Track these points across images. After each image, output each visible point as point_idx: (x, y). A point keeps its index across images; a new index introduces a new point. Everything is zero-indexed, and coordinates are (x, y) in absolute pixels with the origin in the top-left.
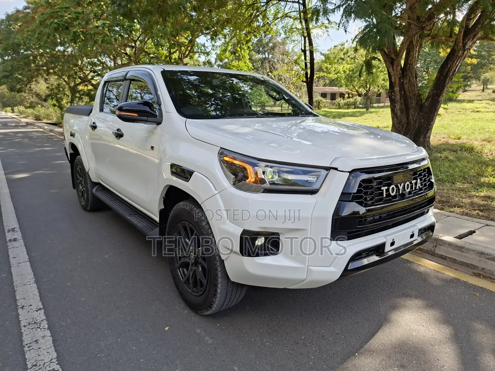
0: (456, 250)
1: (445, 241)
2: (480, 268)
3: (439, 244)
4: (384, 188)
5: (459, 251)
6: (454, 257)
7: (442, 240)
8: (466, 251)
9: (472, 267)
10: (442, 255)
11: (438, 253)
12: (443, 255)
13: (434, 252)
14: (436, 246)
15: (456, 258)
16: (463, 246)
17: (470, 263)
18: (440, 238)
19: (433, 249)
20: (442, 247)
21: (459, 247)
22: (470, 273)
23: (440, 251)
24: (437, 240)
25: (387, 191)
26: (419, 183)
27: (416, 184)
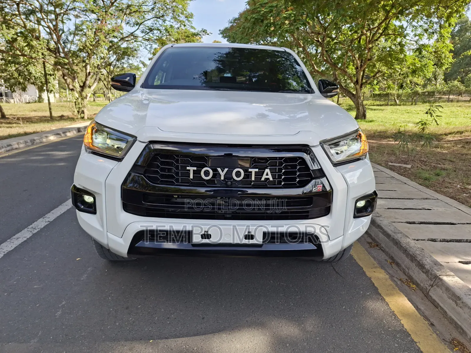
0: (451, 299)
1: (445, 281)
2: (469, 337)
3: (436, 284)
4: (192, 169)
5: (454, 303)
6: (445, 308)
7: (441, 280)
8: (461, 305)
9: (461, 331)
10: (434, 301)
11: (432, 295)
12: (436, 301)
13: (428, 293)
14: (432, 286)
15: (447, 311)
16: (461, 297)
17: (459, 323)
18: (440, 277)
19: (429, 288)
20: (438, 290)
21: (456, 296)
22: (448, 337)
23: (436, 294)
24: (436, 277)
25: (197, 173)
26: (268, 174)
27: (259, 175)
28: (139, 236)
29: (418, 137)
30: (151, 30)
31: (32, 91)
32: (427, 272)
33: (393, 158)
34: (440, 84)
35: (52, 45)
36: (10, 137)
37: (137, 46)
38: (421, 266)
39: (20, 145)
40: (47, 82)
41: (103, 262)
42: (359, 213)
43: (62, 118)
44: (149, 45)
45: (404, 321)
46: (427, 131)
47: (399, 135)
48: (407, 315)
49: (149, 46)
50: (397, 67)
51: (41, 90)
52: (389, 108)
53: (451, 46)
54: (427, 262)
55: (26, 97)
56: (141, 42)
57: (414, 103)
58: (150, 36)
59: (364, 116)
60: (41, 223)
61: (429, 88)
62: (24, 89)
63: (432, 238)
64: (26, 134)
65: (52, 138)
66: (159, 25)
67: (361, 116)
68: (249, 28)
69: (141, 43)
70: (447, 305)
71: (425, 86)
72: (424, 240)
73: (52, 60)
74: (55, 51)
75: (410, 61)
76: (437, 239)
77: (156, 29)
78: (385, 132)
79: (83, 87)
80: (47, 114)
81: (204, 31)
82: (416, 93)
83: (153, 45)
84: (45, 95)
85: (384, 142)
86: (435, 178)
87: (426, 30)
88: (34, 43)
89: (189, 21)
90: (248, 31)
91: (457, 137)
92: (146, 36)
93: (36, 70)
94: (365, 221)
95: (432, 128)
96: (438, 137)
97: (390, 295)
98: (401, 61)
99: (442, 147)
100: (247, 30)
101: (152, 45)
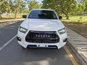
4: (37, 35)
8: (80, 57)
22: (78, 62)
23: (77, 54)
24: (77, 51)
25: (37, 36)
26: (49, 36)
27: (48, 36)
28: (28, 46)
29: (78, 23)
31: (6, 13)
32: (76, 51)
33: (73, 28)
34: (83, 12)
35: (10, 5)
36: (3, 22)
38: (75, 49)
39: (5, 24)
40: (9, 11)
41: (22, 48)
42: (64, 41)
43: (12, 18)
45: (71, 59)
46: (79, 22)
47: (74, 23)
48: (72, 58)
50: (75, 9)
51: (8, 13)
52: (73, 17)
53: (85, 5)
54: (76, 49)
55: (5, 14)
57: (78, 16)
59: (68, 19)
60: (11, 40)
61: (81, 13)
62: (5, 13)
63: (78, 44)
64: (6, 22)
65: (11, 23)
67: (68, 18)
69: (27, 4)
70: (78, 56)
71: (80, 12)
73: (10, 8)
74: (11, 6)
75: (77, 8)
77: (29, 2)
78: (72, 22)
79: (16, 13)
80: (9, 17)
81: (38, 2)
82: (78, 14)
84: (9, 14)
85: (71, 24)
86: (80, 32)
87: (81, 2)
88: (7, 5)
91: (85, 23)
93: (7, 9)
94: (65, 43)
95: (80, 21)
96: (81, 23)
97: (69, 54)
98: (75, 8)
99: (82, 25)
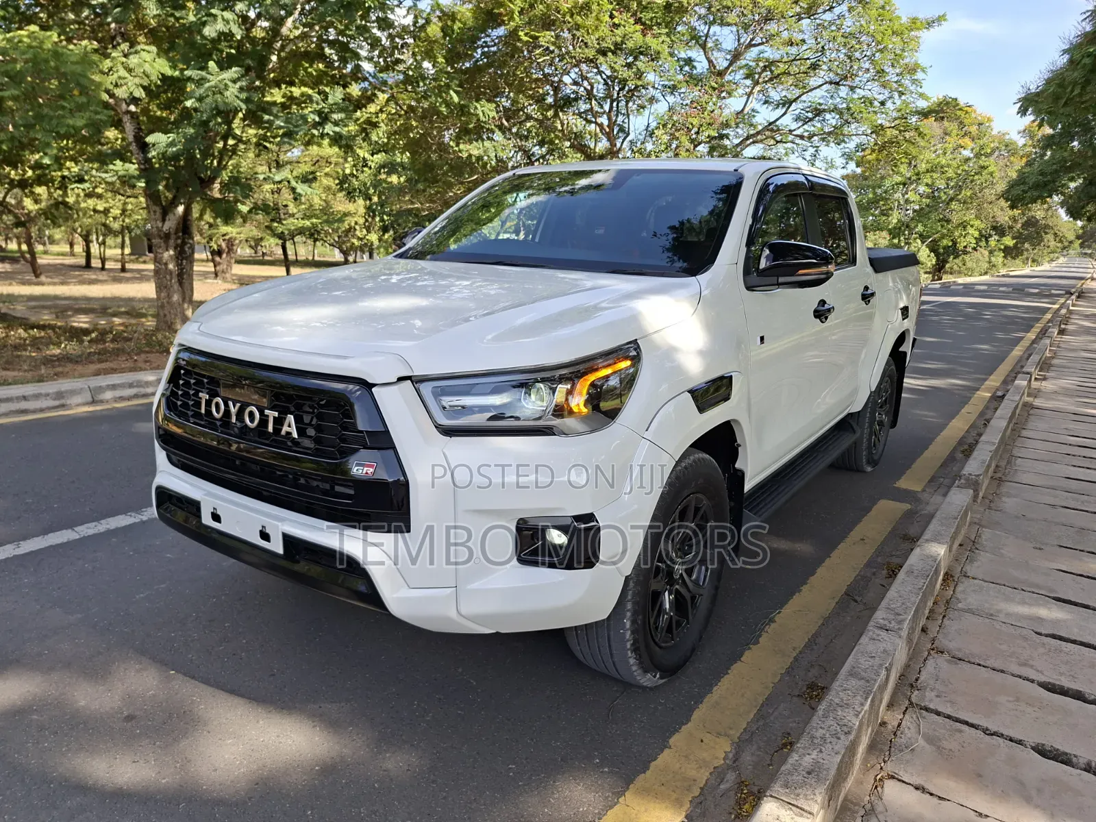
4: (204, 397)
30: (818, 112)
37: (784, 152)
44: (810, 148)
49: (812, 150)
56: (794, 143)
58: (814, 126)
63: (1057, 747)
66: (838, 100)
68: (1075, 84)
69: (795, 146)
72: (1020, 742)
76: (1075, 756)
77: (830, 111)
83: (820, 148)
89: (914, 81)
90: (1072, 91)
92: (806, 127)
100: (1070, 89)
101: (818, 147)
